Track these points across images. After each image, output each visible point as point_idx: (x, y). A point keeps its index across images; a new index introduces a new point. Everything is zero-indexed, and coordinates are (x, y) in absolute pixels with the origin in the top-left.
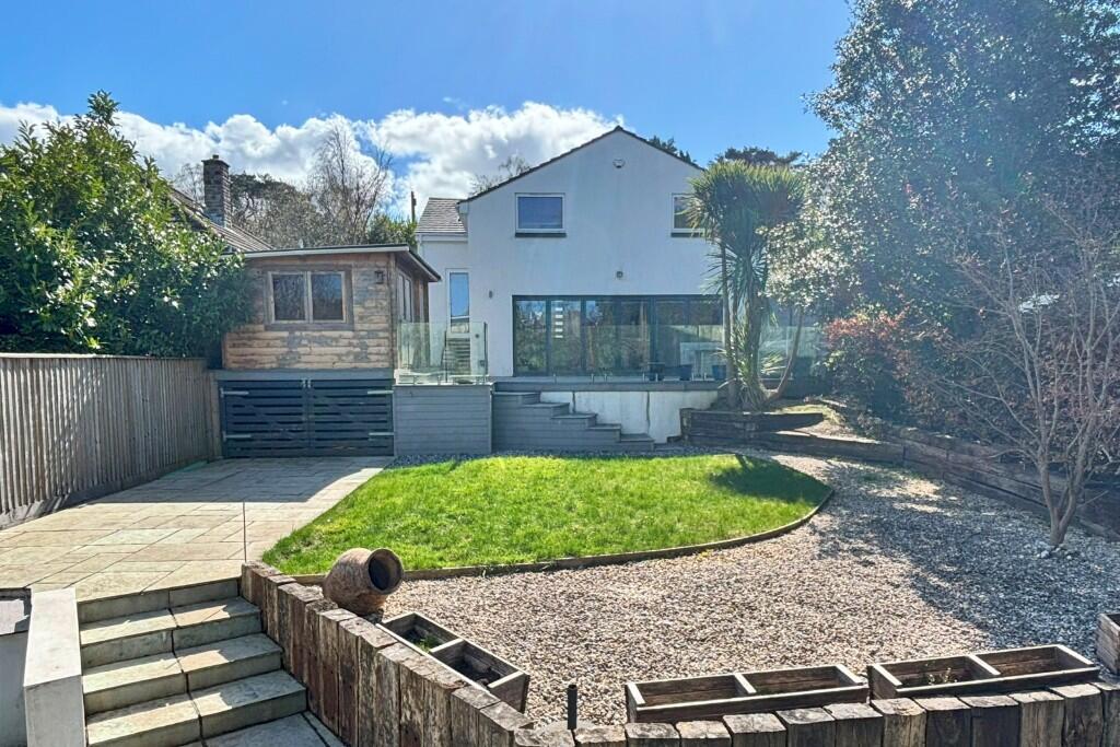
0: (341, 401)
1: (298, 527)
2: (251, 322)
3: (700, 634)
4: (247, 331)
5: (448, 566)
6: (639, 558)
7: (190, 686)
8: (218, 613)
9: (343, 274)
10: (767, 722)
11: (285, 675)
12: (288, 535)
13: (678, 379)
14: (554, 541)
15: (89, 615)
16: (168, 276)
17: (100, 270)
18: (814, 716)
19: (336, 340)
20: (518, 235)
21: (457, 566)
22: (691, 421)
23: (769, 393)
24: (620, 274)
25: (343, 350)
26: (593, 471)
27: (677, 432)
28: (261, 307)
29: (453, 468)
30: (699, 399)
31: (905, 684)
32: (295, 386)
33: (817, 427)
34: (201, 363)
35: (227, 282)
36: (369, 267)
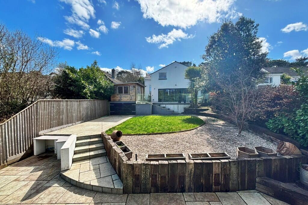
0: (128, 106)
1: (113, 126)
2: (115, 94)
3: (166, 147)
4: (114, 96)
5: (132, 134)
6: (164, 133)
7: (90, 150)
8: (96, 139)
9: (128, 87)
10: (166, 162)
11: (104, 150)
12: (111, 127)
13: (183, 103)
14: (151, 130)
15: (78, 139)
16: (102, 88)
17: (91, 87)
18: (174, 162)
19: (127, 97)
20: (159, 79)
21: (134, 134)
22: (185, 110)
23: (199, 105)
24: (176, 85)
25: (128, 98)
26: (165, 118)
27: (183, 112)
28: (116, 92)
29: (143, 117)
30: (187, 106)
31: (193, 157)
32: (121, 104)
33: (206, 111)
34: (107, 100)
35: (111, 88)
36: (132, 86)
